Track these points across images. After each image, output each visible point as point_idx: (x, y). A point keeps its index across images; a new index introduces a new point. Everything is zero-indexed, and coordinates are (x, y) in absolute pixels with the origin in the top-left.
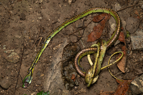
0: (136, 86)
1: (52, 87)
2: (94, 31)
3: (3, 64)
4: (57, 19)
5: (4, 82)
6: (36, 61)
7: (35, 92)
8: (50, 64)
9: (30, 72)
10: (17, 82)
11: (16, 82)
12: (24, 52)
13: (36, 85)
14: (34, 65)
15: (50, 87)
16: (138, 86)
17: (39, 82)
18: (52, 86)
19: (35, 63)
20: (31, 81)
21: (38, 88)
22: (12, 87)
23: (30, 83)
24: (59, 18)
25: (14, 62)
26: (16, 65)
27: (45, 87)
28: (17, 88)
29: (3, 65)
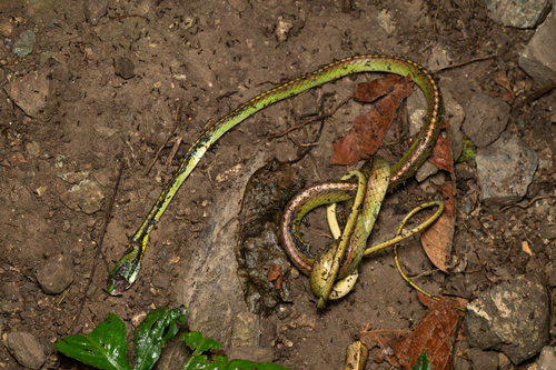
0: (483, 319)
1: (200, 298)
2: (357, 131)
3: (51, 214)
4: (238, 84)
5: (50, 272)
6: (155, 214)
7: (146, 311)
8: (201, 225)
9: (136, 248)
10: (92, 275)
11: (88, 275)
12: (122, 181)
13: (152, 289)
14: (149, 224)
15: (194, 297)
16: (487, 317)
17: (163, 280)
18: (203, 295)
19: (153, 219)
20: (135, 273)
21: (155, 299)
22: (74, 290)
23: (132, 280)
24: (241, 79)
25: (88, 212)
26: (92, 222)
27: (179, 298)
28: (89, 293)
29: (51, 218)
